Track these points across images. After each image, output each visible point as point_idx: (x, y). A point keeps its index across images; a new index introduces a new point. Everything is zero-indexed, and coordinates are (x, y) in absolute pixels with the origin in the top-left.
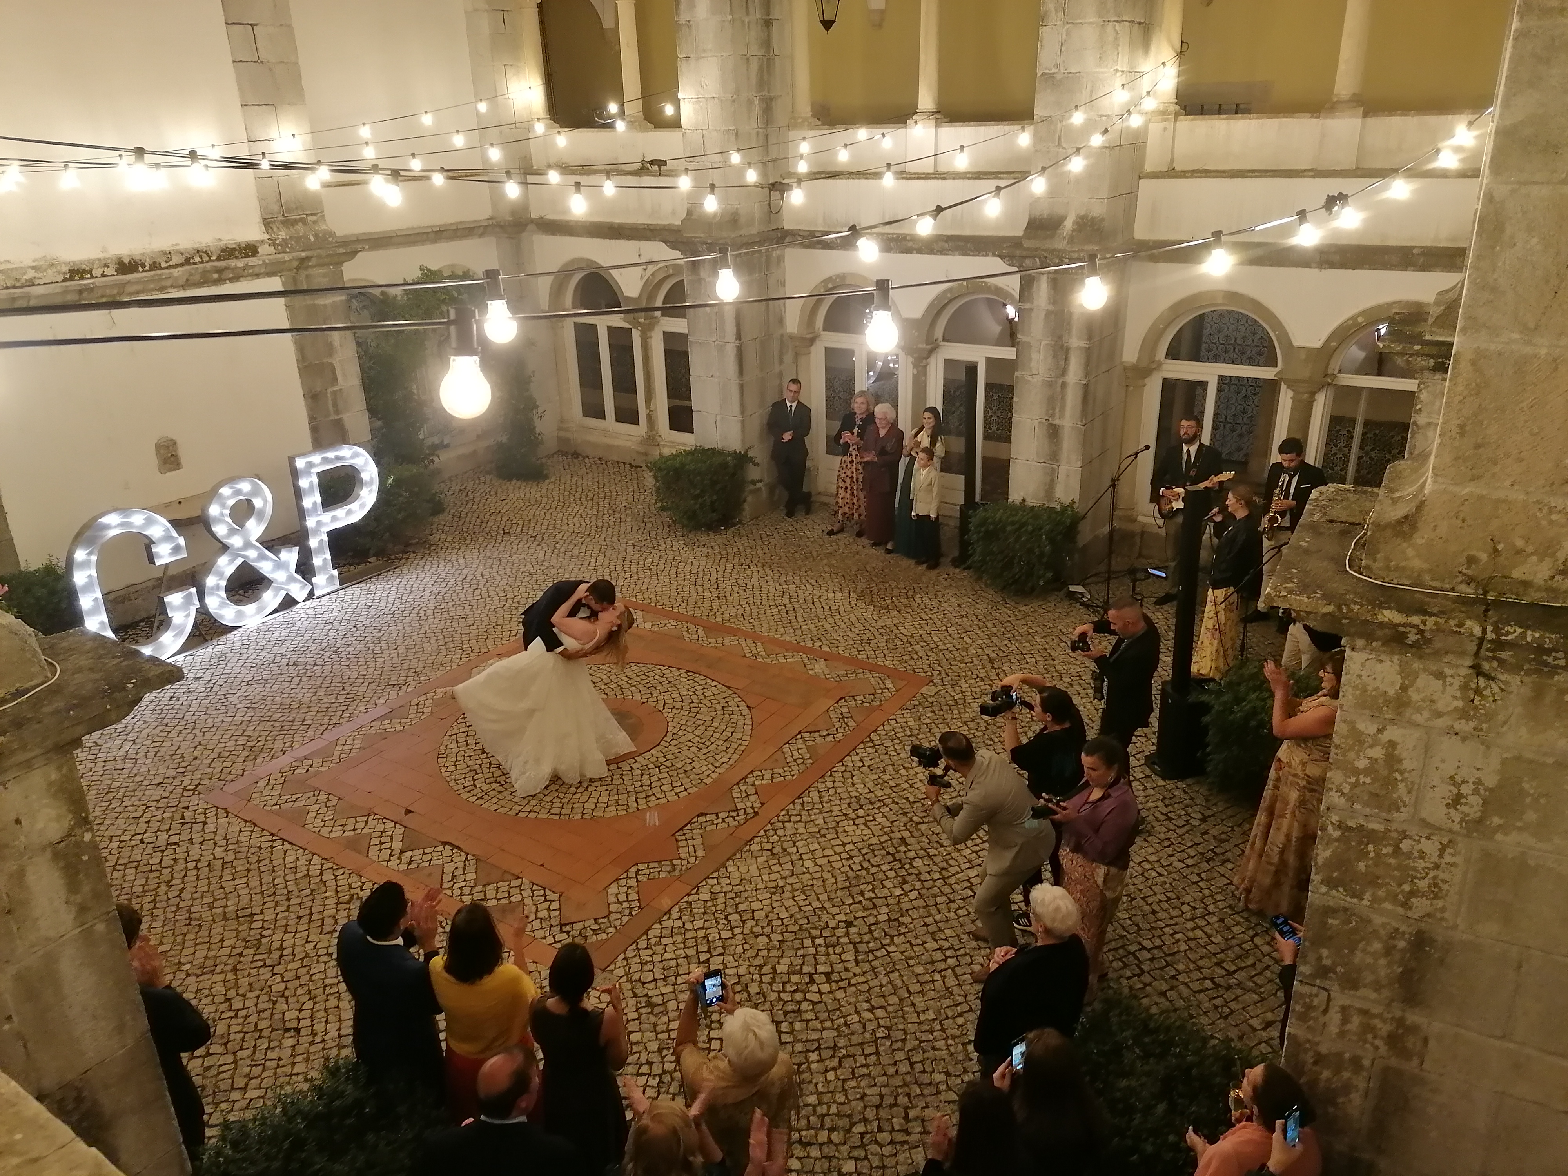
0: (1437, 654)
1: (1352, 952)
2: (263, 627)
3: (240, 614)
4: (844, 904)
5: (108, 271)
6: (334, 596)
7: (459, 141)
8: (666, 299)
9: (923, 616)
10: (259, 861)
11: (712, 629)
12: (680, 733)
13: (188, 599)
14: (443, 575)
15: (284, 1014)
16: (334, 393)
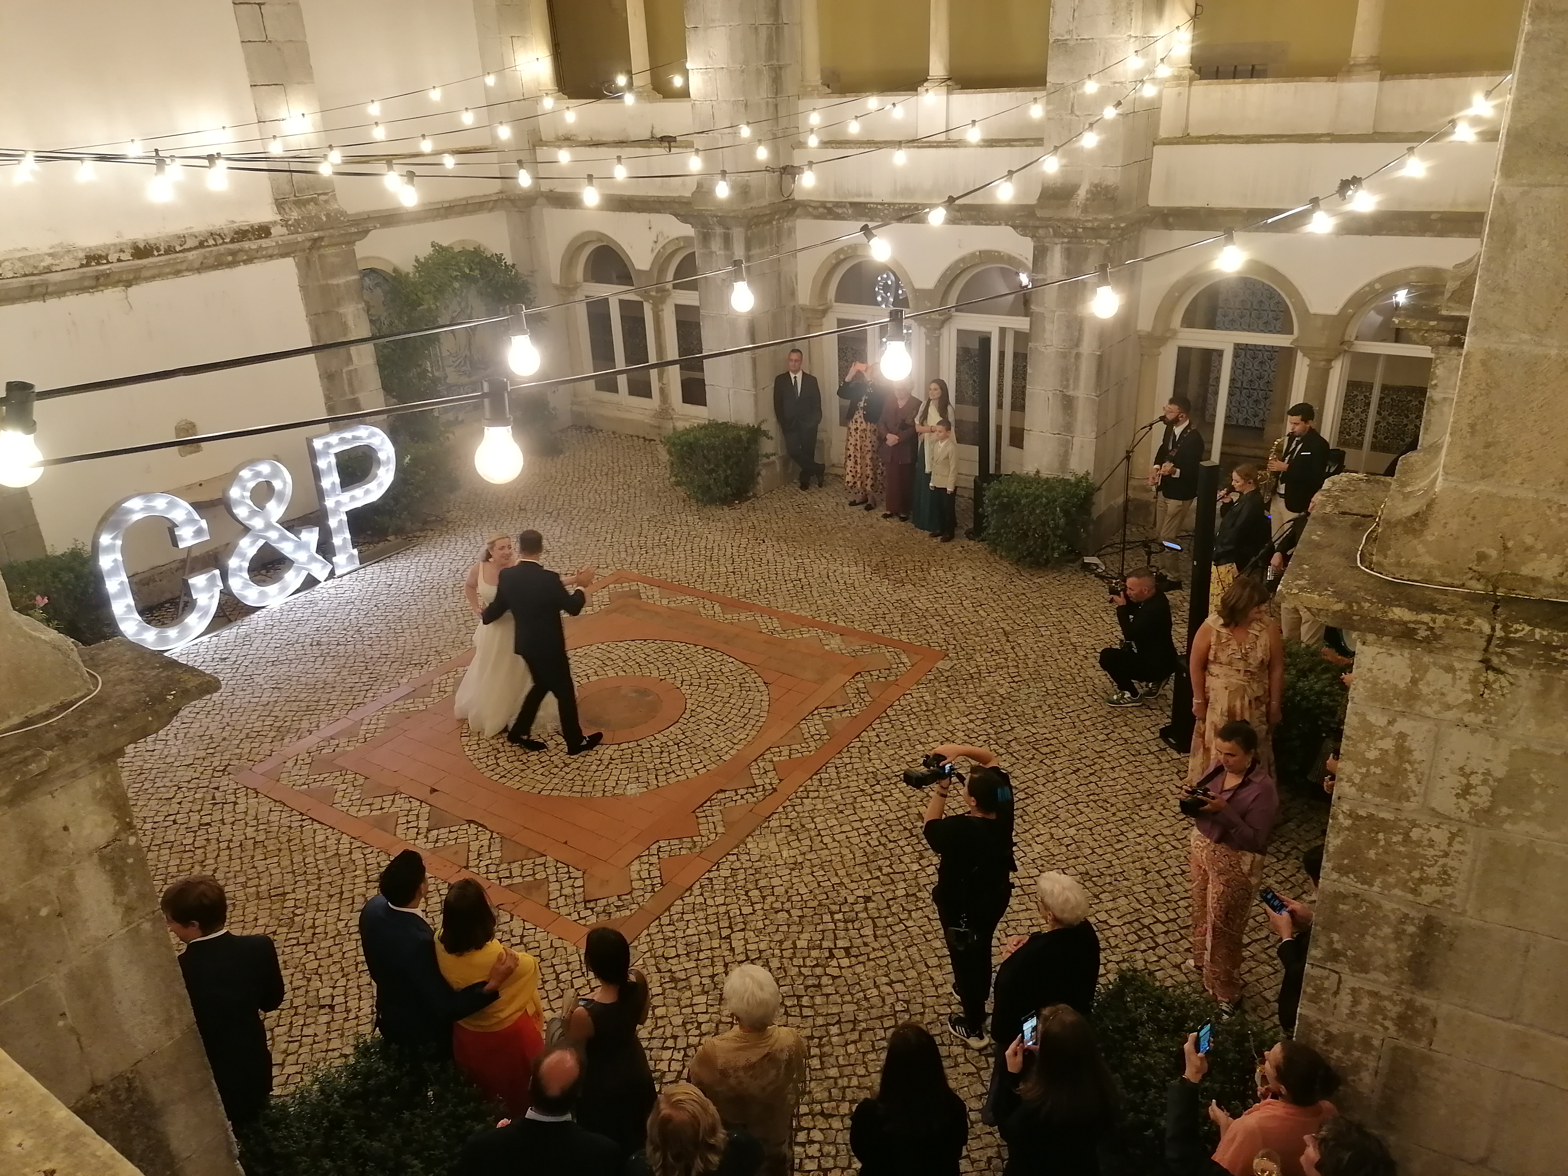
0: (1446, 649)
1: (1362, 936)
2: (286, 608)
3: (263, 595)
4: (862, 879)
5: (124, 257)
6: (354, 575)
7: (468, 119)
8: (677, 276)
9: (938, 589)
10: (289, 841)
11: (729, 605)
12: (699, 710)
13: (211, 581)
14: (461, 553)
15: (318, 991)
16: (350, 372)
